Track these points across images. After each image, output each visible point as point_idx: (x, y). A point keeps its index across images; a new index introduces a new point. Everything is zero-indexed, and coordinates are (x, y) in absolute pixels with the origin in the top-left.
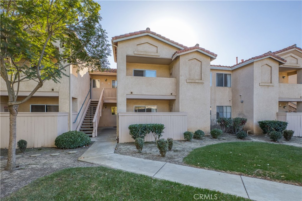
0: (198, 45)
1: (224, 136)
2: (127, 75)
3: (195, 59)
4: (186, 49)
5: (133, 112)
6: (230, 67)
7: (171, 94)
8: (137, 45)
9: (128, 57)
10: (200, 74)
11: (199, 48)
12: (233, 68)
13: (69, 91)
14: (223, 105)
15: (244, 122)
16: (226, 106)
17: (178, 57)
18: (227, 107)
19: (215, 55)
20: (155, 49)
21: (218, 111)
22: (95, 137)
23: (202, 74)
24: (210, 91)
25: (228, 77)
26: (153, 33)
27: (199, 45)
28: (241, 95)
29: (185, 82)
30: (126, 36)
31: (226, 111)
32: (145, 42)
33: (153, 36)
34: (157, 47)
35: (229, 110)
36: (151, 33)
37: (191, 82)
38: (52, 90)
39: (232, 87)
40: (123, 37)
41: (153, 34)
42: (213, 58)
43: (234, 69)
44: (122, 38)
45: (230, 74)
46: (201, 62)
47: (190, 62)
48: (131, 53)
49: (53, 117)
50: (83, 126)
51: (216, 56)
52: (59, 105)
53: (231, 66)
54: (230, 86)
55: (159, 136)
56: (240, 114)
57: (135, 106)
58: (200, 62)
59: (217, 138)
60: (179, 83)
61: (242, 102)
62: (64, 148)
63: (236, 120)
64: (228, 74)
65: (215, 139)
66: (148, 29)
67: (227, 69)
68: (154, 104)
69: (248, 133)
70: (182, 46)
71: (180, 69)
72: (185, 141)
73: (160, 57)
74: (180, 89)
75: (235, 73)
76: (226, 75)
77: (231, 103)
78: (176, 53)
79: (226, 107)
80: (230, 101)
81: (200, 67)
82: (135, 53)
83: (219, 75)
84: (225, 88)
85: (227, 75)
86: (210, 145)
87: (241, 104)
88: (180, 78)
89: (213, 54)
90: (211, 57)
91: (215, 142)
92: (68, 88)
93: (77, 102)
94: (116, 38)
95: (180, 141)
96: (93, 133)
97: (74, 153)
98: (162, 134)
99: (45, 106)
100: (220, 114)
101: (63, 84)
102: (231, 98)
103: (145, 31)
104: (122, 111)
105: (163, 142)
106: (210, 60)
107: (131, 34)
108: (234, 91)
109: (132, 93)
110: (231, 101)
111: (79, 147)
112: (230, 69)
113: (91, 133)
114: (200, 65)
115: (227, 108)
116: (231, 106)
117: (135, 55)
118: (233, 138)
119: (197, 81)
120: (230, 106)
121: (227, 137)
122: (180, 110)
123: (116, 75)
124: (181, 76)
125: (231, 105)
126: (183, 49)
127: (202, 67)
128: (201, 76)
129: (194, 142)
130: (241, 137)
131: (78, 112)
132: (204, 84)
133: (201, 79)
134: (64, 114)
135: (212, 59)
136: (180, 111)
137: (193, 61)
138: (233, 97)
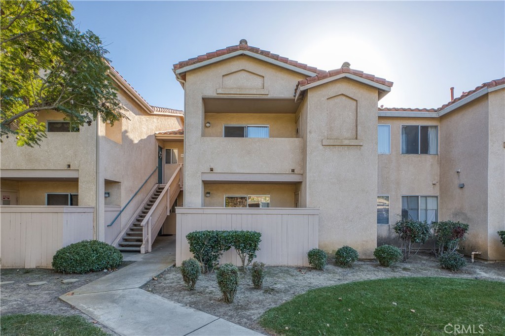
0: (347, 65)
1: (410, 262)
2: (202, 136)
3: (342, 95)
4: (321, 75)
5: (223, 207)
6: (435, 111)
7: (293, 171)
8: (223, 76)
9: (205, 100)
10: (355, 127)
11: (349, 71)
12: (442, 113)
13: (95, 169)
14: (417, 195)
15: (459, 231)
16: (426, 197)
17: (304, 94)
18: (428, 198)
19: (386, 83)
20: (260, 80)
21: (406, 208)
22: (147, 252)
23: (359, 128)
24: (377, 162)
25: (431, 134)
26: (253, 49)
27: (349, 65)
28: (459, 171)
29: (320, 145)
30: (200, 59)
31: (425, 208)
32: (240, 69)
33: (253, 56)
34: (263, 77)
35: (432, 204)
36: (249, 50)
37: (334, 144)
38: (67, 166)
39: (439, 153)
40: (194, 63)
41: (253, 52)
42: (384, 91)
43: (445, 115)
44: (192, 64)
45: (436, 127)
46: (357, 101)
47: (332, 102)
48: (211, 93)
49: (57, 214)
50: (132, 232)
51: (391, 84)
52: (79, 194)
53: (436, 108)
54: (435, 153)
55: (251, 256)
56: (456, 215)
57: (227, 196)
58: (353, 101)
59: (387, 266)
60: (307, 147)
61: (462, 187)
62: (64, 272)
63: (443, 227)
64: (432, 127)
65: (383, 268)
66: (243, 42)
67: (428, 115)
68: (264, 192)
69: (473, 256)
70: (314, 70)
71: (308, 119)
72: (310, 269)
73: (269, 97)
74: (308, 159)
75: (447, 122)
76: (425, 129)
77: (438, 189)
78: (299, 85)
79: (424, 198)
80: (434, 184)
81: (355, 113)
82: (220, 91)
83: (407, 130)
84: (424, 156)
85: (429, 129)
86: (361, 280)
87: (459, 191)
88: (308, 136)
89: (383, 82)
90: (379, 89)
91: (381, 274)
92: (94, 163)
93: (120, 188)
94: (182, 65)
95: (300, 269)
96: (143, 246)
97: (71, 283)
98: (257, 253)
99: (68, 195)
100: (410, 212)
101: (86, 155)
102: (437, 178)
103: (237, 46)
104: (193, 205)
105: (224, 271)
106: (377, 95)
107: (210, 56)
108: (445, 162)
109: (212, 170)
110: (438, 185)
111: (92, 271)
112: (435, 115)
113: (140, 246)
114: (354, 107)
115: (426, 199)
116: (437, 197)
117: (219, 95)
118: (430, 267)
119: (346, 142)
120: (436, 195)
121: (416, 266)
122: (307, 203)
123: (183, 140)
124: (310, 132)
125: (438, 194)
126: (313, 75)
127: (358, 111)
128: (357, 131)
129: (328, 272)
130: (449, 267)
131: (123, 206)
132: (362, 148)
133: (356, 139)
134: (86, 210)
135: (381, 93)
136: (307, 206)
137: (337, 100)
138: (443, 175)
